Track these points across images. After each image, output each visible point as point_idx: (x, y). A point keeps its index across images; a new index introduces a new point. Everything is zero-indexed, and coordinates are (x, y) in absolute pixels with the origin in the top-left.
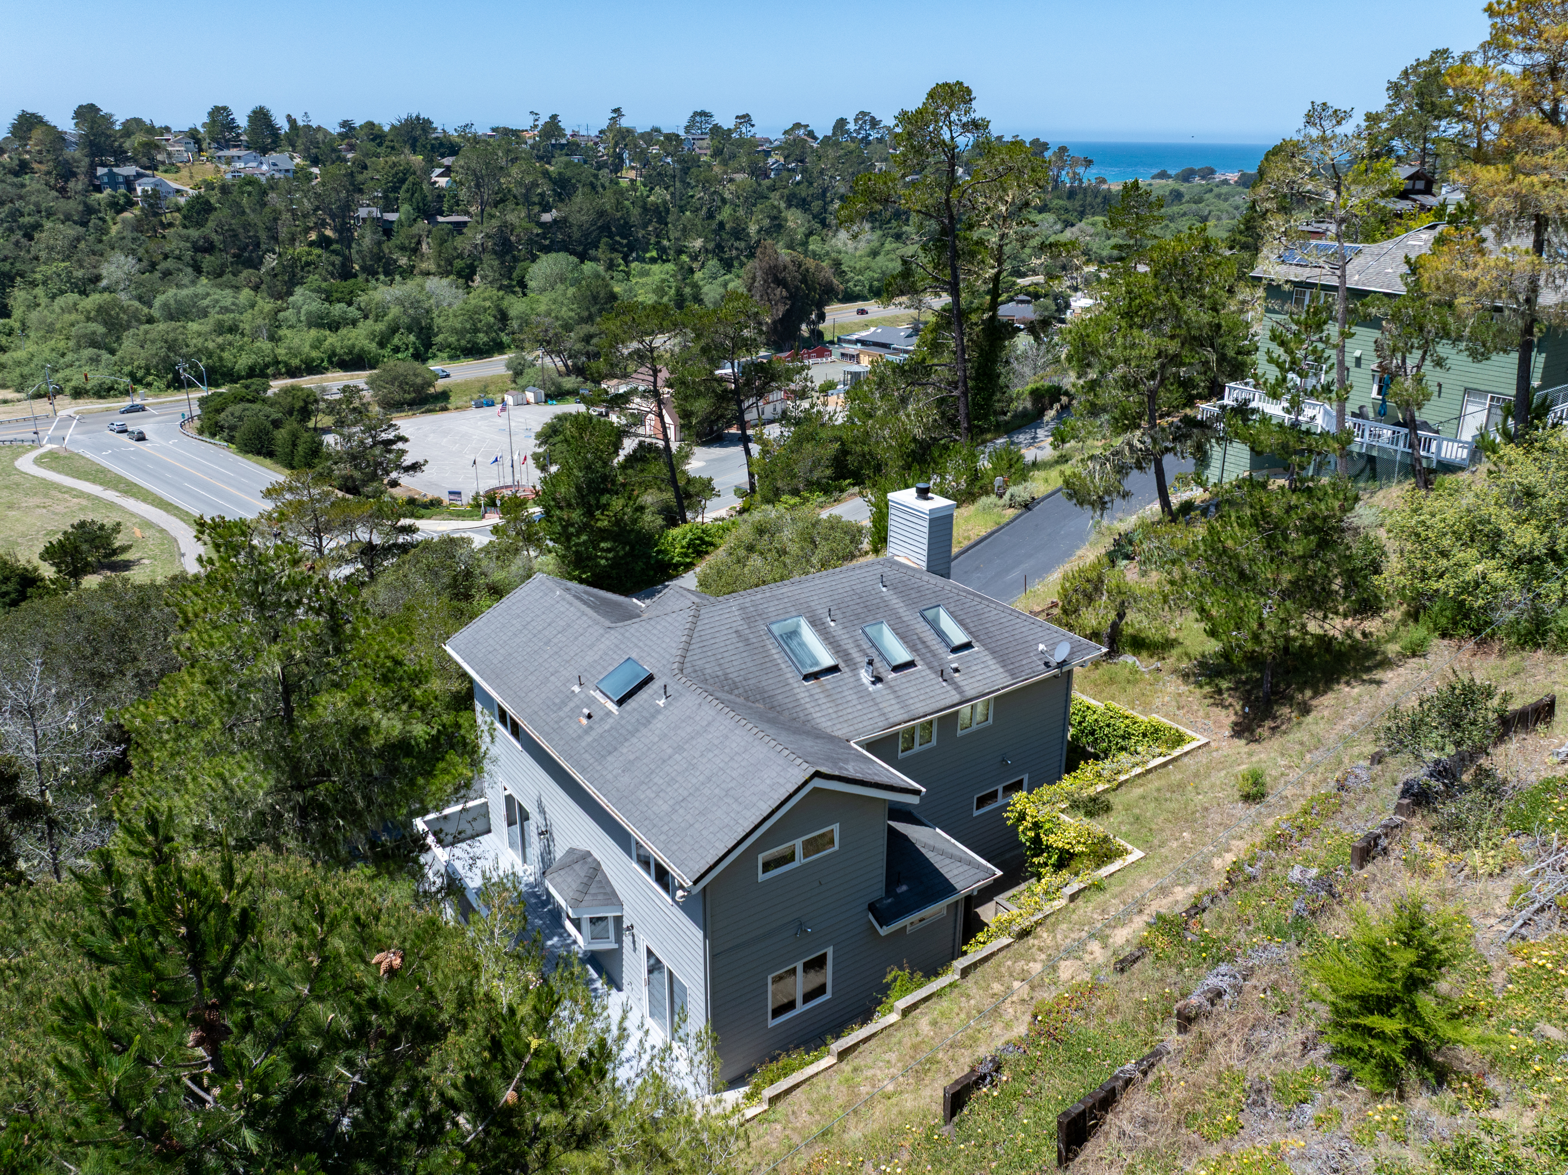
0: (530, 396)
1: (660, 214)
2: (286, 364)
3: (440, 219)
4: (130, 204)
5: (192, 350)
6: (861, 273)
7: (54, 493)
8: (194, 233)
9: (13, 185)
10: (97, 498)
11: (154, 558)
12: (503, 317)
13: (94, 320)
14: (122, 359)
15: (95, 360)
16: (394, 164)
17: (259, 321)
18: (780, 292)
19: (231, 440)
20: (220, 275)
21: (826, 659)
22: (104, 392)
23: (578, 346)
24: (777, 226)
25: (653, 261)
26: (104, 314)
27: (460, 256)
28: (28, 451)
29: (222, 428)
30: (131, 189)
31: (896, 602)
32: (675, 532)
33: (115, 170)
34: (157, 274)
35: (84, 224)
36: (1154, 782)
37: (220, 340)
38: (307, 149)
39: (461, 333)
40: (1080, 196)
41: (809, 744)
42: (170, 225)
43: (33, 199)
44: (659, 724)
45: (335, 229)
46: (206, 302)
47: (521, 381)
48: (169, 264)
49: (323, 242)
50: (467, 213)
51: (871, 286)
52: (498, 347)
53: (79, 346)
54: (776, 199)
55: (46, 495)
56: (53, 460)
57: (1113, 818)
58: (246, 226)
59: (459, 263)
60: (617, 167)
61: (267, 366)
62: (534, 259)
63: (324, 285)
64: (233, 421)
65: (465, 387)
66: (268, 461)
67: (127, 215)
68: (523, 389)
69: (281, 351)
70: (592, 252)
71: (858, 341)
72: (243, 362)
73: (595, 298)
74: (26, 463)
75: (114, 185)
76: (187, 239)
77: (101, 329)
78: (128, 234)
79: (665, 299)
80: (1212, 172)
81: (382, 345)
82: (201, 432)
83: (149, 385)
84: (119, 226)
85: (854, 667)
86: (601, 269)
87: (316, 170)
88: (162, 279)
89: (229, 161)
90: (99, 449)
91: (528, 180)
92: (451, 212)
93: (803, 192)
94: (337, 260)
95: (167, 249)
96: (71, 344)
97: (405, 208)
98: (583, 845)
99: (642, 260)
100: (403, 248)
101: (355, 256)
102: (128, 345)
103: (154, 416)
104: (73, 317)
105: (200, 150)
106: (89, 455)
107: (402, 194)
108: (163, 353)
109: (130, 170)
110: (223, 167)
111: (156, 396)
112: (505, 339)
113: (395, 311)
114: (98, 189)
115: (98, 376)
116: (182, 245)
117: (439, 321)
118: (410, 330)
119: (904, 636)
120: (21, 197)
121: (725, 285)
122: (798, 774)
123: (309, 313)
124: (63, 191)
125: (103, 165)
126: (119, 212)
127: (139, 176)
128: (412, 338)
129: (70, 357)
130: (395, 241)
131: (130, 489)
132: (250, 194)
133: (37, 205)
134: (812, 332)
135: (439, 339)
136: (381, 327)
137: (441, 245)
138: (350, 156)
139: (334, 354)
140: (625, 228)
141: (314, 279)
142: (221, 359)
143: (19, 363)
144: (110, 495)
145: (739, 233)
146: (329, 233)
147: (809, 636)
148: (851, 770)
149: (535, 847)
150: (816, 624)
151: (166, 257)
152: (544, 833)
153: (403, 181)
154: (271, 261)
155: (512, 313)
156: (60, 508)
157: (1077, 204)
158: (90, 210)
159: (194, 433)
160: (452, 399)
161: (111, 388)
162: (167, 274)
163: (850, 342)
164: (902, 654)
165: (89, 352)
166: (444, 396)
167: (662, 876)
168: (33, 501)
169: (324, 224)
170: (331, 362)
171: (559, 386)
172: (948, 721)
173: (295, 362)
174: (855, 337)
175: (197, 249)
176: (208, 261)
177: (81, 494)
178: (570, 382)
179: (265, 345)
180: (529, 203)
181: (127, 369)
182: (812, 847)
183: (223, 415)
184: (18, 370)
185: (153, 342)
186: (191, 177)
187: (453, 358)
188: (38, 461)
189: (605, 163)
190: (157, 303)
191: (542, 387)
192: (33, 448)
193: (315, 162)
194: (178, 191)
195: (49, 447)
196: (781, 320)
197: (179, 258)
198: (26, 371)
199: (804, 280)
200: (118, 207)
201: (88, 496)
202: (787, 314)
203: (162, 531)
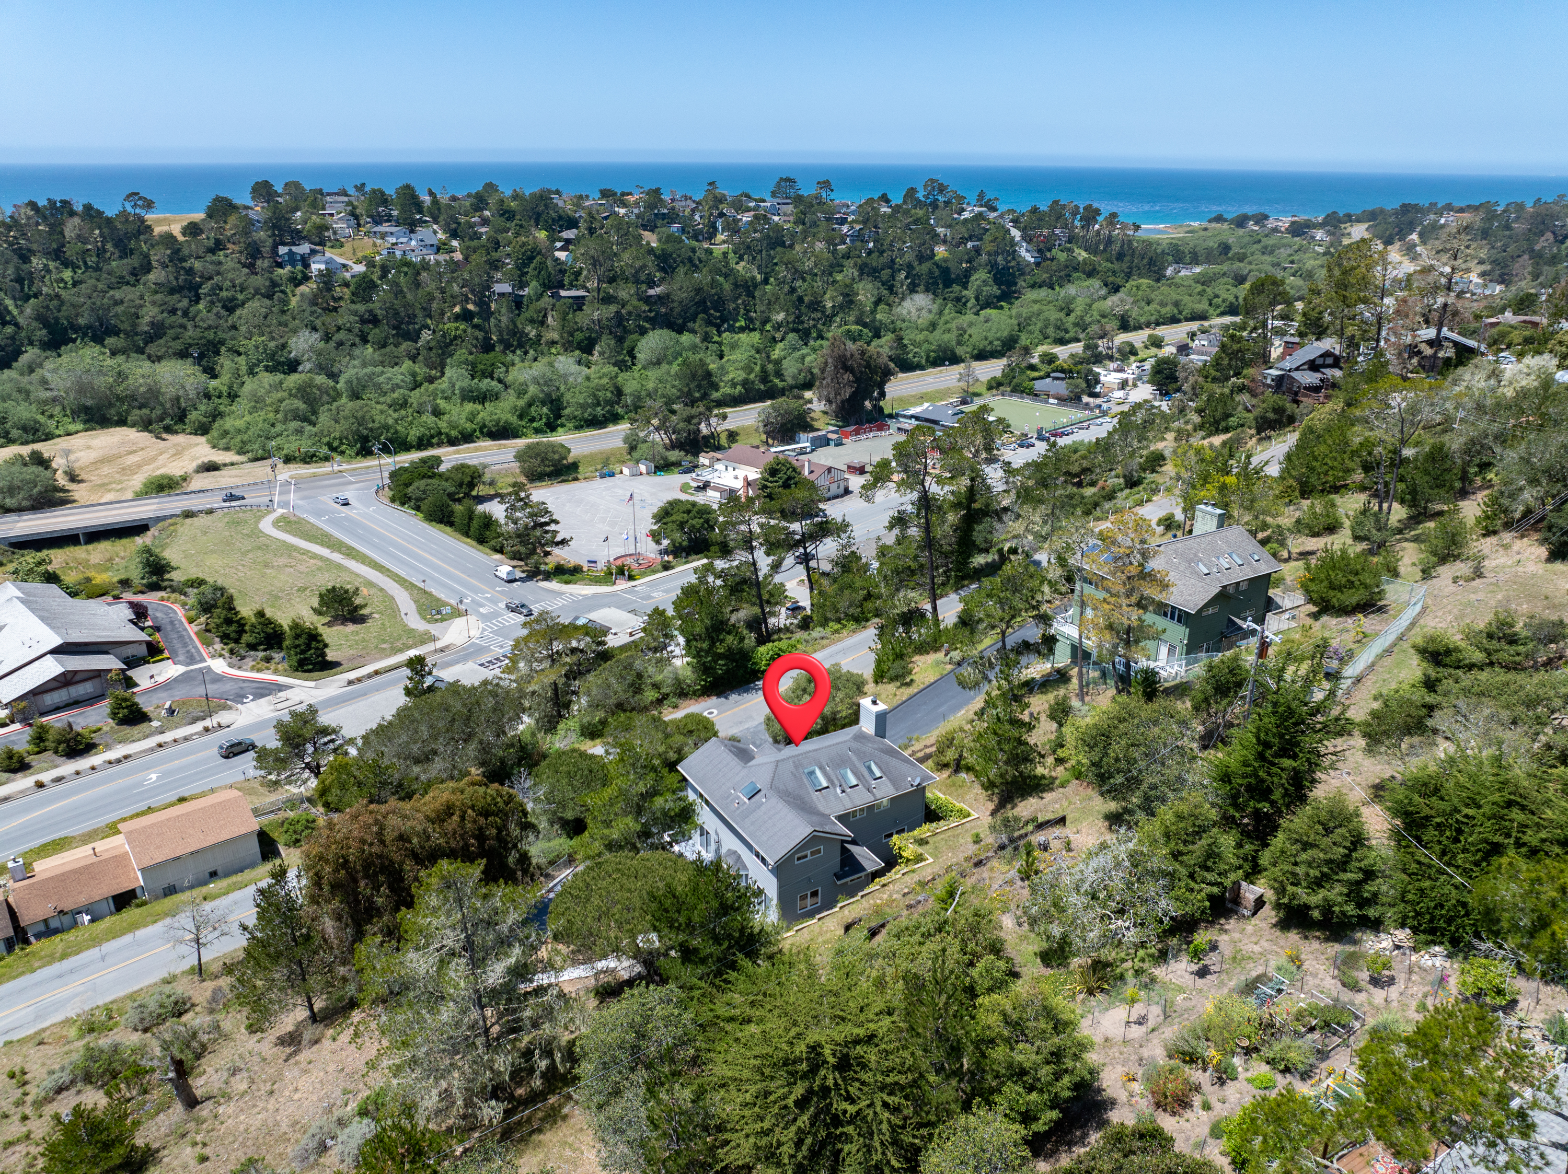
0: (643, 468)
1: (748, 288)
2: (447, 435)
3: (563, 293)
4: (306, 278)
5: (377, 425)
6: (919, 345)
7: (295, 554)
8: (361, 308)
9: (212, 263)
10: (327, 559)
11: (380, 613)
12: (619, 392)
13: (295, 396)
14: (322, 431)
15: (299, 432)
16: (524, 244)
17: (425, 398)
18: (848, 377)
19: (418, 508)
20: (384, 346)
21: (825, 784)
22: (309, 459)
23: (682, 425)
24: (848, 301)
25: (742, 330)
26: (303, 392)
27: (580, 329)
28: (265, 515)
29: (410, 499)
30: (307, 266)
31: (854, 758)
32: (762, 649)
33: (294, 249)
34: (332, 344)
35: (270, 297)
36: (950, 833)
37: (396, 415)
38: (448, 224)
39: (583, 407)
40: (1127, 258)
41: (815, 818)
42: (341, 298)
43: (230, 276)
44: (763, 808)
45: (475, 303)
46: (382, 379)
47: (636, 455)
48: (342, 335)
49: (466, 316)
50: (584, 287)
51: (928, 357)
52: (615, 418)
53: (285, 421)
54: (850, 271)
55: (290, 556)
56: (285, 523)
57: (928, 847)
58: (406, 305)
59: (579, 336)
60: (711, 234)
61: (432, 437)
62: (643, 332)
63: (470, 358)
64: (419, 494)
65: (591, 458)
66: (448, 529)
67: (303, 288)
68: (638, 462)
69: (443, 425)
70: (690, 325)
71: (912, 417)
72: (413, 434)
73: (694, 376)
74: (266, 525)
75: (293, 263)
76: (355, 313)
77: (301, 406)
78: (305, 306)
79: (752, 376)
80: (1266, 217)
81: (521, 417)
82: (393, 500)
83: (342, 453)
84: (297, 298)
85: (834, 786)
86: (698, 340)
87: (455, 243)
88: (337, 348)
89: (383, 236)
90: (319, 514)
91: (638, 264)
92: (572, 286)
93: (875, 260)
94: (480, 335)
95: (340, 322)
96: (280, 416)
97: (534, 284)
98: (734, 848)
99: (731, 329)
100: (532, 321)
101: (493, 329)
102: (324, 419)
103: (352, 483)
104: (280, 395)
105: (359, 225)
106: (312, 520)
107: (530, 269)
108: (354, 427)
109: (304, 248)
110: (379, 241)
111: (349, 462)
112: (620, 411)
113: (533, 390)
114: (280, 265)
115: (306, 446)
116: (352, 318)
117: (568, 396)
118: (543, 403)
119: (855, 774)
120: (218, 273)
121: (803, 358)
122: (809, 830)
123: (462, 390)
124: (251, 266)
125: (284, 244)
126: (297, 286)
127: (313, 252)
128: (545, 410)
129: (279, 428)
130: (526, 314)
131: (350, 553)
132: (406, 274)
133: (232, 281)
134: (874, 406)
135: (567, 411)
136: (521, 403)
137: (564, 319)
138: (483, 230)
139: (484, 426)
140: (719, 303)
141: (461, 353)
142: (396, 432)
143: (239, 431)
144: (336, 557)
145: (816, 305)
146: (471, 307)
147: (819, 773)
148: (827, 829)
149: (713, 847)
150: (822, 769)
151: (339, 329)
152: (718, 842)
153: (531, 259)
154: (426, 335)
155: (627, 390)
156: (302, 568)
157: (1125, 266)
158: (274, 284)
159: (387, 501)
160: (581, 469)
161: (314, 455)
162: (340, 344)
163: (905, 417)
164: (854, 782)
165: (296, 424)
166: (574, 466)
167: (763, 860)
168: (282, 561)
169: (467, 300)
170: (482, 432)
171: (665, 459)
172: (871, 808)
173: (454, 433)
174: (911, 412)
175: (363, 321)
176: (375, 334)
177: (315, 556)
178: (674, 455)
179: (429, 419)
180: (637, 282)
181: (325, 440)
182: (812, 854)
183: (410, 489)
184: (239, 438)
185: (345, 418)
186: (354, 253)
187: (579, 428)
188: (276, 524)
189: (701, 231)
190: (342, 380)
191: (652, 460)
192: (269, 512)
193: (454, 235)
194: (344, 266)
195: (281, 511)
196: (848, 400)
197: (350, 330)
198: (245, 437)
199: (868, 366)
200: (297, 282)
201: (321, 558)
202: (853, 395)
203: (382, 590)
